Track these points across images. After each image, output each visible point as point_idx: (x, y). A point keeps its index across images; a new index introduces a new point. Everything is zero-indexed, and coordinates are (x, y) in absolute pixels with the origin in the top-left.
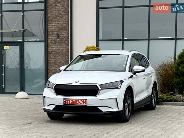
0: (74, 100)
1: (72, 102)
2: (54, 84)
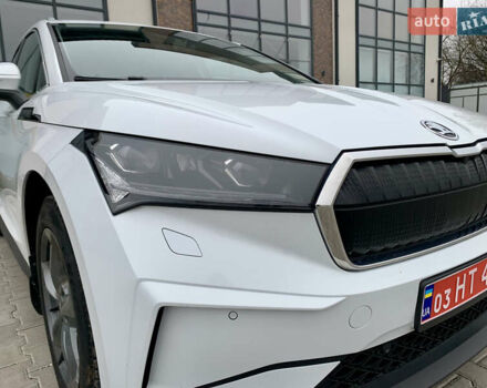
2: (330, 167)
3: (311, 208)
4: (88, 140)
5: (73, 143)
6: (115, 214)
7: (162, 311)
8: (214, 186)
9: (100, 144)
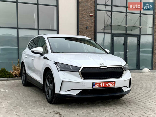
0: (104, 83)
1: (101, 85)
2: (81, 68)
3: (78, 72)
4: (56, 63)
5: (54, 63)
6: (58, 71)
7: (62, 81)
8: (69, 69)
9: (57, 64)
